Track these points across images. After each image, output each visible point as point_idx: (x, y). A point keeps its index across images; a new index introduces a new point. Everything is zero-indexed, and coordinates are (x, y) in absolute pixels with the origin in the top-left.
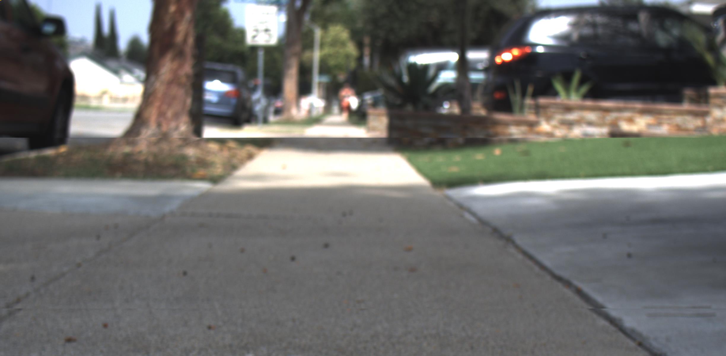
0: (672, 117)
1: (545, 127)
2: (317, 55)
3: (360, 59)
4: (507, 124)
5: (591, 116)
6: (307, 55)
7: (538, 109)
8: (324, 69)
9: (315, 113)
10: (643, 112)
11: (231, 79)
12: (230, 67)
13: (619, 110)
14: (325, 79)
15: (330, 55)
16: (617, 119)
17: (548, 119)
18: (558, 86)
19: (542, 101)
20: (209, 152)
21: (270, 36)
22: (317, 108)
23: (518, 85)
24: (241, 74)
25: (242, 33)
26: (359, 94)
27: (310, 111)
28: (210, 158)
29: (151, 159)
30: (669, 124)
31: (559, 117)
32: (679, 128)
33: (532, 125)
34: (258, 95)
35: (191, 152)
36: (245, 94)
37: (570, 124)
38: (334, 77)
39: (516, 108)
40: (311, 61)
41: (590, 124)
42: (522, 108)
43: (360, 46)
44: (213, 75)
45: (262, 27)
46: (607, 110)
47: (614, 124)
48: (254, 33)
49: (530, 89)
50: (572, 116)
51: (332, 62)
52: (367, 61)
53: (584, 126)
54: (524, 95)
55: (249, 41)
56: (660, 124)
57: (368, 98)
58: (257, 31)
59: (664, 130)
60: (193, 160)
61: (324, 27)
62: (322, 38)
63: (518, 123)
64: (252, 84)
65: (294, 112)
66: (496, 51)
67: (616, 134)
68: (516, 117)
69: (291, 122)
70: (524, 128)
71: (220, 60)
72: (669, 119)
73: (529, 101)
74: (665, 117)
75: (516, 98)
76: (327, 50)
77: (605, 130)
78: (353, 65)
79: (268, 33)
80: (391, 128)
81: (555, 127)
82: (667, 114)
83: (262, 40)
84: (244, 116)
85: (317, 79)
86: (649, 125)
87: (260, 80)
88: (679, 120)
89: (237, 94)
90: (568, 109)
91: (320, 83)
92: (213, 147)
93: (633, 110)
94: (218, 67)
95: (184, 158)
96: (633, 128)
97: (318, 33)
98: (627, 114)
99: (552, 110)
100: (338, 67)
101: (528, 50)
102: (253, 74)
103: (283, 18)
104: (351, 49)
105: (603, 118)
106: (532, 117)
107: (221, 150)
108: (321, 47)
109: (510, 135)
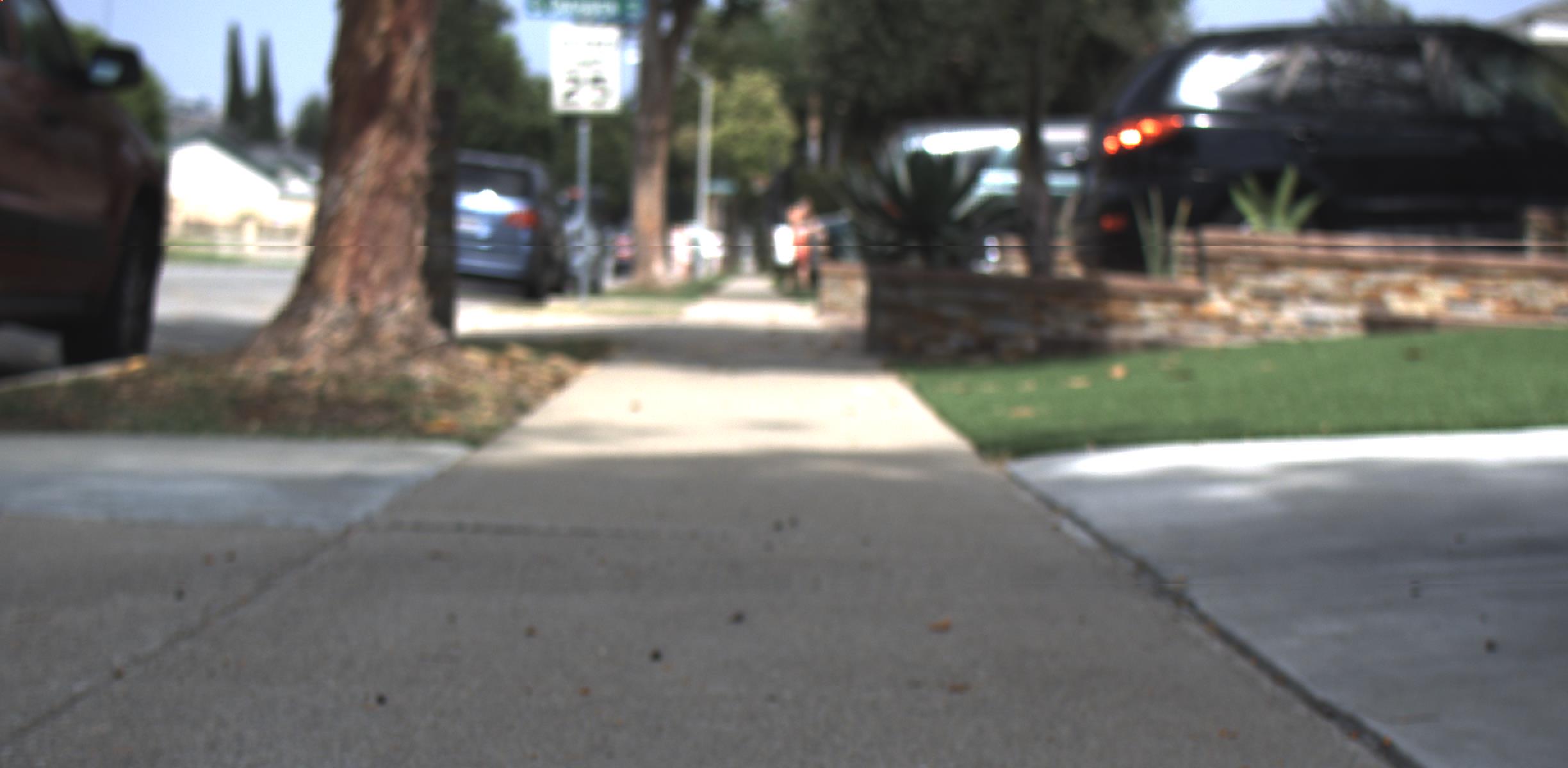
0: (1503, 282)
1: (1219, 304)
2: (705, 137)
3: (800, 144)
4: (1133, 298)
5: (1323, 280)
6: (684, 135)
7: (1203, 264)
8: (722, 166)
9: (703, 273)
10: (1439, 272)
11: (520, 187)
12: (518, 162)
13: (1385, 267)
14: (723, 188)
15: (735, 138)
16: (1381, 288)
17: (1226, 287)
18: (1245, 204)
19: (1212, 237)
20: (464, 373)
21: (605, 93)
22: (706, 261)
23: (1155, 199)
24: (540, 176)
25: (543, 87)
27: (692, 268)
28: (467, 386)
29: (332, 389)
30: (1495, 298)
31: (1249, 282)
32: (1518, 307)
33: (1190, 300)
34: (578, 223)
35: (424, 371)
36: (550, 219)
37: (1274, 299)
38: (744, 184)
39: (1154, 262)
40: (694, 149)
41: (1320, 297)
42: (1166, 261)
43: (800, 115)
44: (479, 179)
45: (586, 74)
46: (1358, 268)
47: (1374, 299)
48: (569, 87)
49: (1184, 210)
50: (1279, 281)
51: (741, 152)
52: (814, 149)
53: (1306, 302)
54: (1169, 222)
55: (559, 103)
56: (1475, 299)
58: (575, 81)
59: (1485, 311)
60: (428, 389)
61: (724, 75)
62: (718, 99)
63: (1159, 297)
64: (564, 197)
65: (658, 269)
66: (1105, 125)
67: (1378, 322)
68: (1155, 282)
69: (650, 291)
70: (1171, 308)
71: (496, 147)
72: (1498, 287)
73: (1181, 239)
74: (1488, 283)
75: (1152, 230)
76: (729, 126)
77: (1353, 312)
78: (784, 158)
79: (601, 85)
80: (874, 305)
81: (1241, 304)
82: (1492, 276)
83: (586, 102)
84: (550, 278)
85: (706, 188)
86: (1451, 302)
87: (582, 190)
88: (1518, 289)
89: (533, 220)
90: (1271, 265)
91: (712, 198)
92: (476, 358)
93: (1415, 266)
94: (491, 160)
95: (408, 385)
96: (1417, 308)
97: (709, 89)
98: (1402, 277)
99: (1235, 267)
100: (754, 162)
101: (1176, 123)
102: (566, 177)
103: (632, 56)
104: (782, 124)
105: (1349, 284)
106: (1189, 283)
107: (493, 366)
108: (717, 119)
109: (1142, 323)
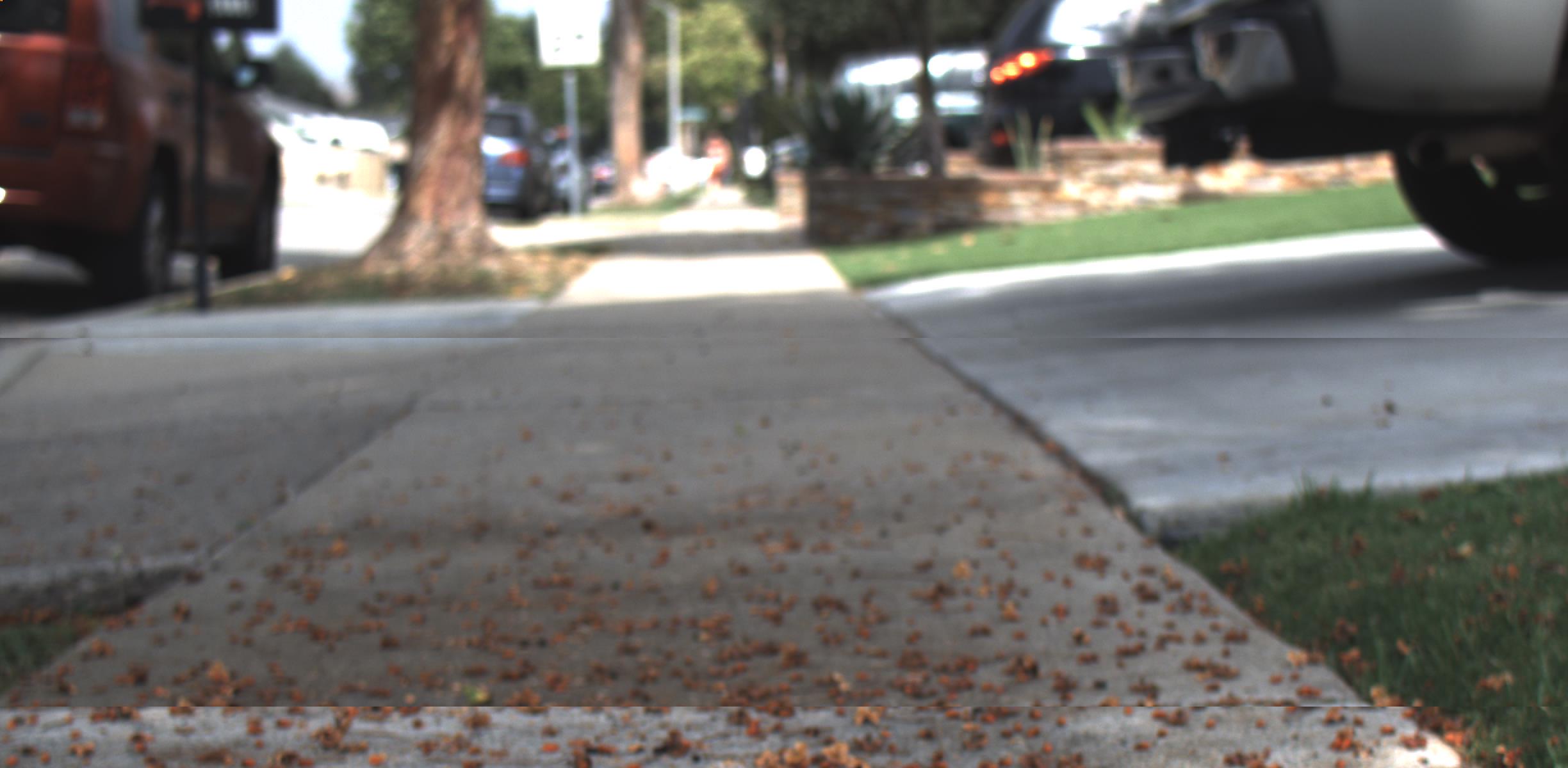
2: (674, 67)
4: (1004, 189)
5: (1150, 168)
6: (656, 65)
7: (1058, 160)
8: (692, 94)
9: (677, 187)
11: (511, 128)
14: (695, 116)
15: (705, 65)
17: (1076, 174)
18: (1094, 119)
19: (1066, 146)
23: (1024, 122)
24: (527, 118)
26: (767, 143)
27: (666, 185)
28: (523, 272)
30: (1282, 175)
31: (1092, 173)
32: (1299, 179)
33: (1048, 188)
34: (566, 157)
36: (537, 155)
37: (1112, 183)
38: (714, 111)
39: (1024, 159)
40: (663, 78)
41: (1148, 180)
42: (1034, 159)
43: (765, 39)
47: (1189, 181)
48: (559, 42)
49: (1046, 127)
50: (1117, 169)
51: (709, 79)
52: (781, 74)
53: (1138, 184)
54: (1035, 135)
55: (548, 57)
56: (1266, 175)
57: (783, 150)
59: (1274, 185)
60: (498, 275)
61: (691, 5)
62: (685, 28)
63: (1025, 186)
64: (552, 136)
65: (636, 187)
66: (996, 59)
67: (1192, 197)
68: (1024, 174)
69: (630, 207)
70: (1035, 196)
73: (1044, 148)
75: (1022, 145)
76: (698, 55)
77: (1172, 191)
78: (753, 84)
80: (813, 207)
81: (1089, 190)
83: (571, 56)
84: (540, 200)
85: (678, 117)
86: (1250, 178)
87: (571, 129)
89: (524, 158)
90: (1109, 157)
91: (685, 125)
96: (1222, 184)
97: (676, 21)
99: (1084, 162)
100: (720, 89)
101: (1046, 57)
102: (554, 116)
104: (750, 51)
106: (1047, 174)
108: (686, 47)
109: (1011, 208)
